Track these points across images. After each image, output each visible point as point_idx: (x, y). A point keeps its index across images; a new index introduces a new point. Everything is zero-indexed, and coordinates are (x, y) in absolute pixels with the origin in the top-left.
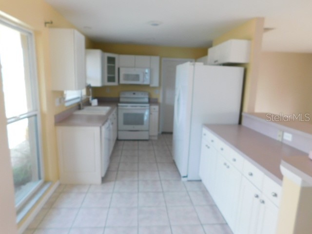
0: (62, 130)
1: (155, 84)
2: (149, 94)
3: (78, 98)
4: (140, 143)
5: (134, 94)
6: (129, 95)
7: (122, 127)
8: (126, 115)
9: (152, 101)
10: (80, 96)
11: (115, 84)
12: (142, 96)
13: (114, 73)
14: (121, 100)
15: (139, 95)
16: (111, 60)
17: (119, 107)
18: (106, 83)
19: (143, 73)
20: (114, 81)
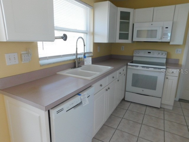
1: (179, 40)
2: (168, 54)
3: (74, 54)
7: (129, 87)
8: (134, 76)
9: (170, 63)
10: (75, 52)
11: (129, 41)
13: (128, 30)
15: (155, 54)
16: (125, 16)
17: (129, 67)
18: (118, 41)
19: (163, 28)
20: (127, 38)
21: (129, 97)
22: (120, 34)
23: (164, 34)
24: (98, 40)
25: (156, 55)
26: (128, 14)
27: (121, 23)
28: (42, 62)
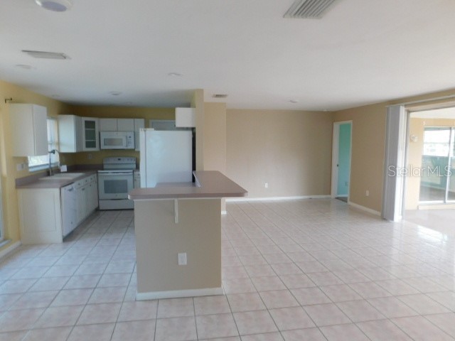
0: (24, 192)
3: (47, 164)
4: (122, 212)
5: (119, 159)
6: (112, 161)
7: (103, 195)
8: (107, 183)
10: (48, 162)
11: (96, 149)
12: (129, 162)
13: (94, 138)
14: (105, 167)
15: (124, 160)
16: (90, 125)
17: (99, 174)
18: (85, 149)
19: (127, 137)
20: (94, 146)
21: (103, 205)
22: (86, 142)
23: (128, 143)
24: (64, 150)
25: (126, 161)
26: (94, 123)
27: (86, 131)
28: (30, 170)
